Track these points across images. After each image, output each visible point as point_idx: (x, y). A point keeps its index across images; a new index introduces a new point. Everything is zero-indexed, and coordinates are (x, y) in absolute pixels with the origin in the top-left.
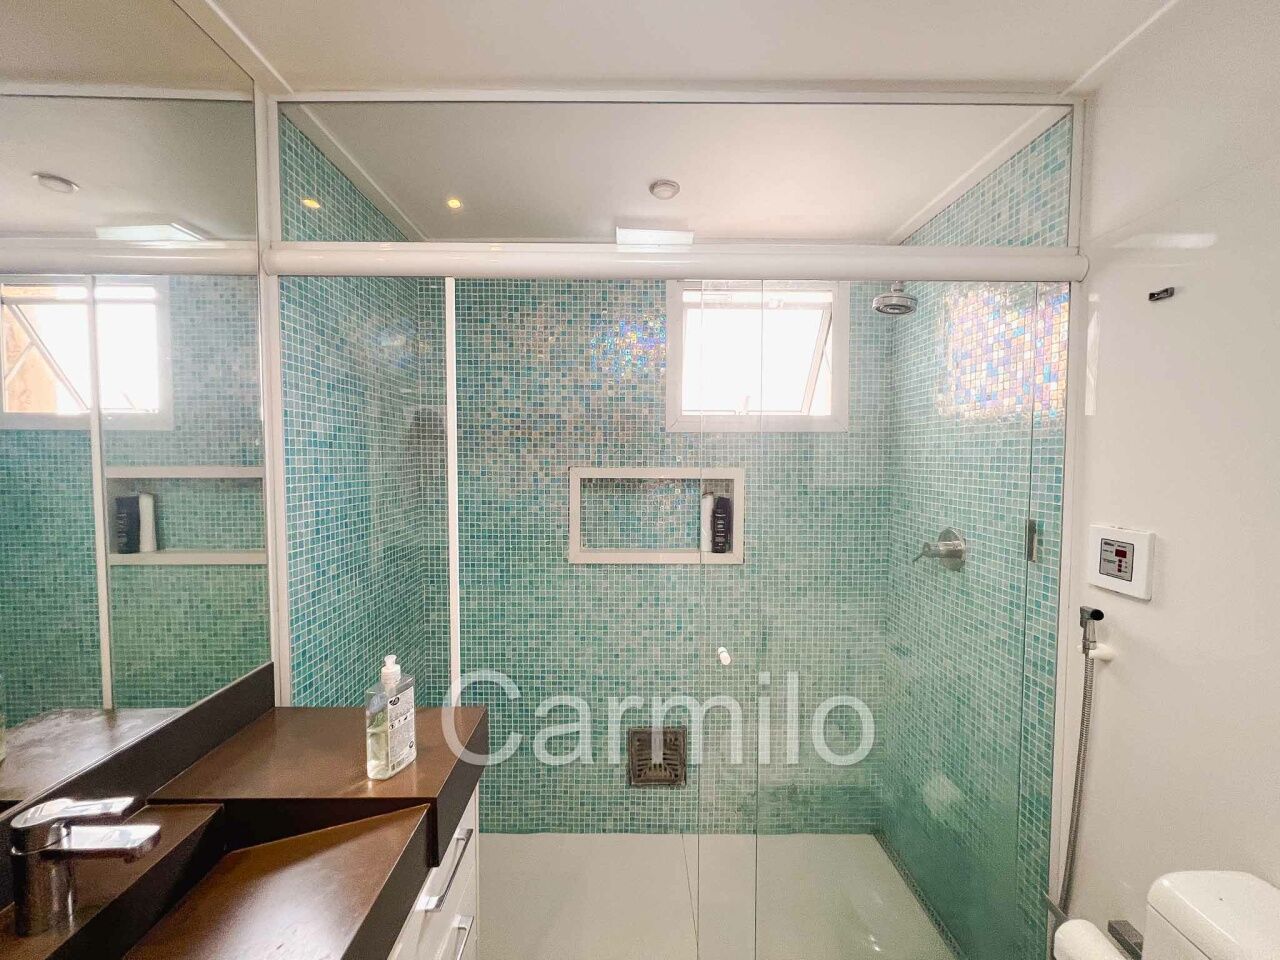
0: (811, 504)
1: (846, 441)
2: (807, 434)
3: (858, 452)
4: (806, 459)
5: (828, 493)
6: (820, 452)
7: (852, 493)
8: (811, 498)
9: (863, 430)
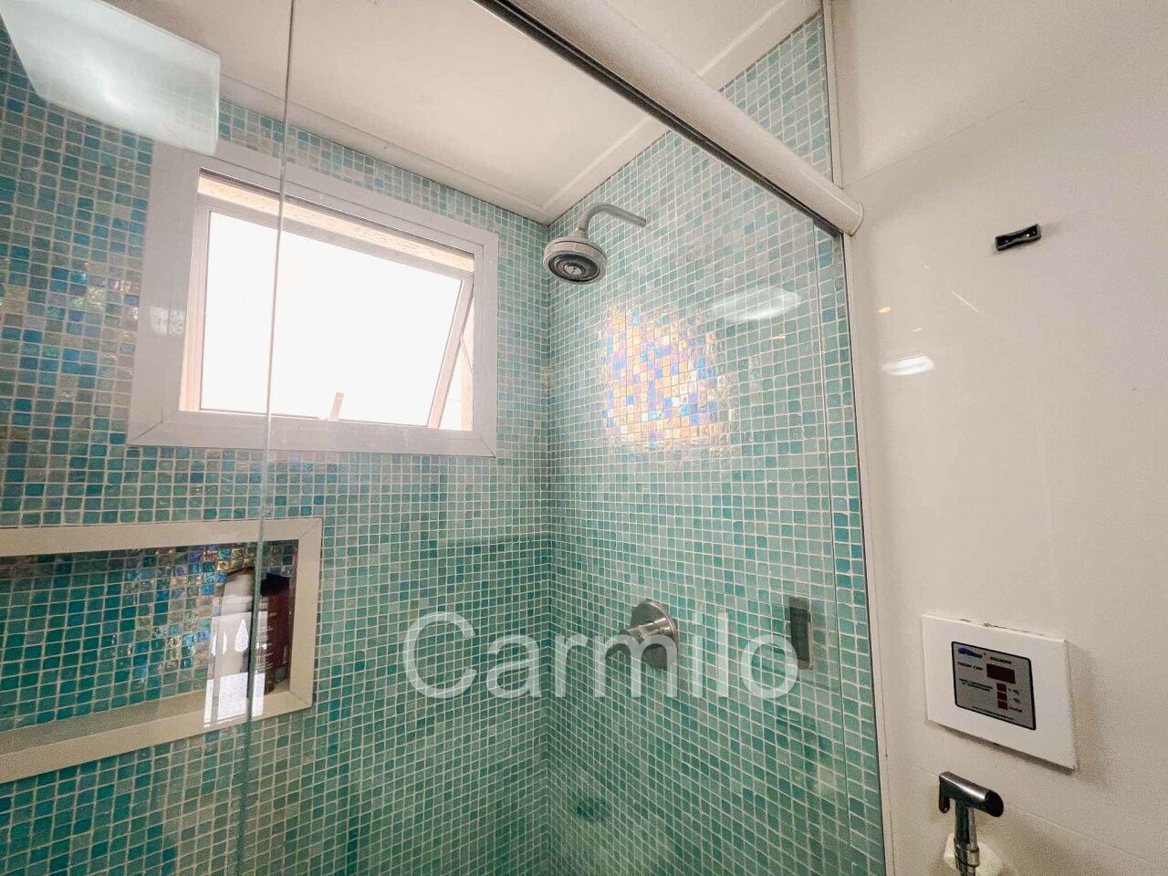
0: (442, 571)
1: (494, 470)
2: (436, 458)
3: (508, 487)
4: (435, 497)
5: (468, 551)
6: (456, 487)
7: (501, 548)
8: (443, 562)
9: (516, 455)
